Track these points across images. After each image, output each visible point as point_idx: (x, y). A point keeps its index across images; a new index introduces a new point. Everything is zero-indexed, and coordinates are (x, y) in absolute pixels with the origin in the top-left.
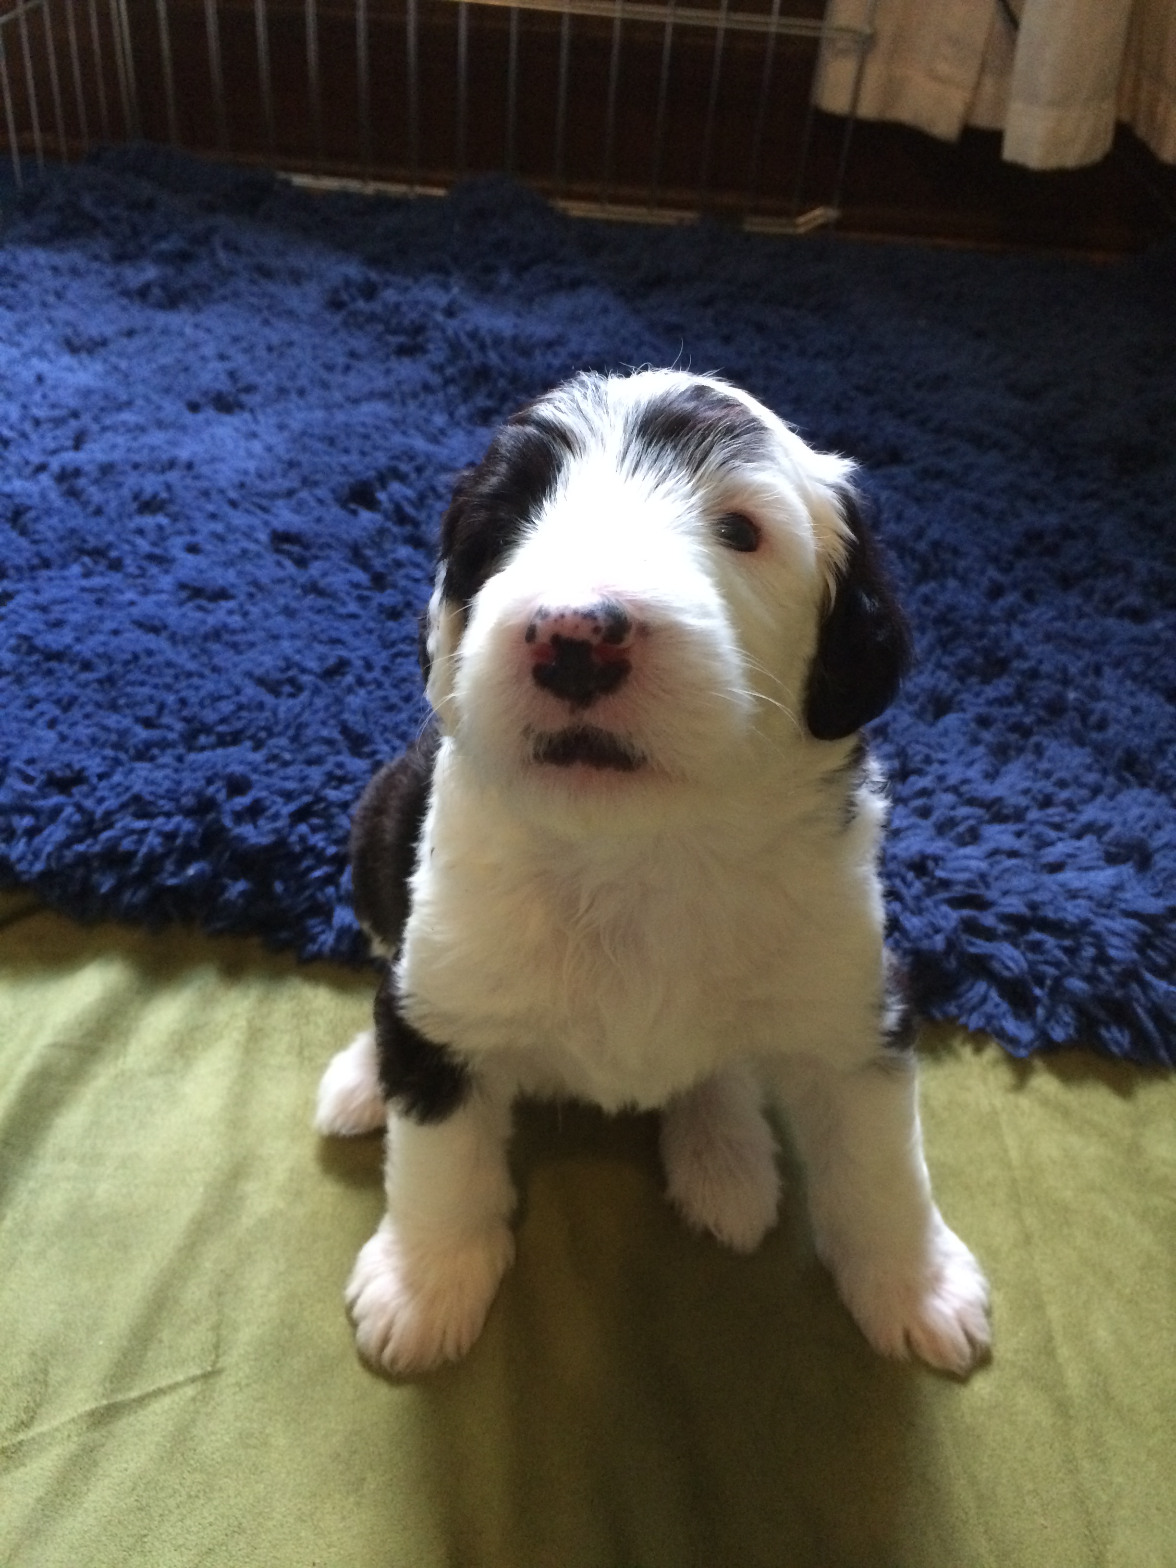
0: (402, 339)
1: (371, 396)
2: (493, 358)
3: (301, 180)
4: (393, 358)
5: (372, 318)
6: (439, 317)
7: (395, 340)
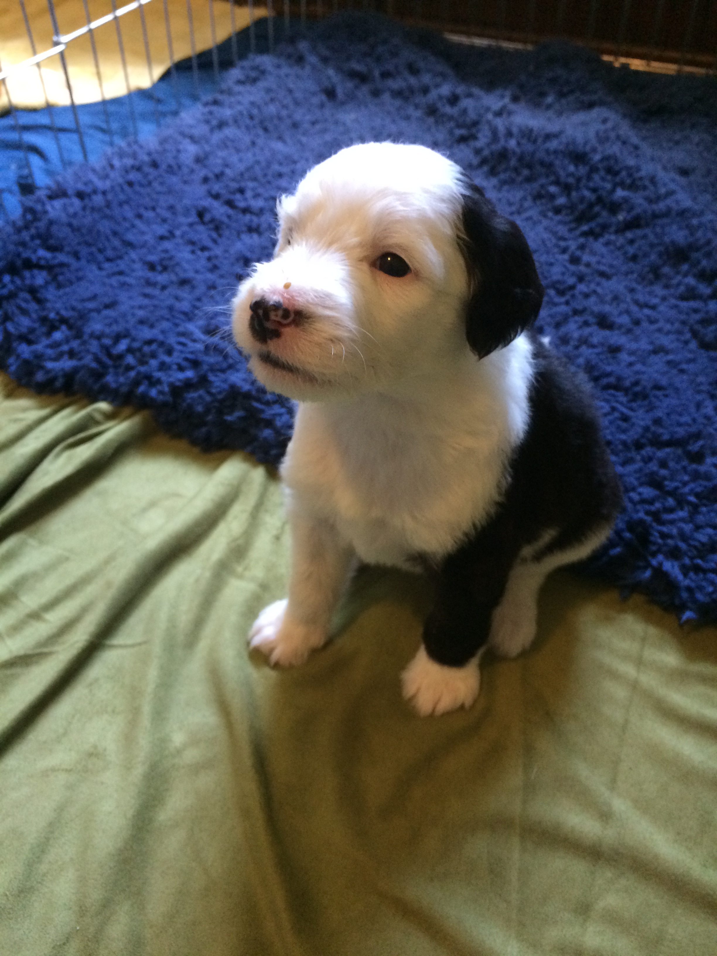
0: (463, 132)
2: (512, 143)
3: (456, 38)
4: (457, 145)
5: (451, 118)
6: (490, 116)
7: (459, 132)
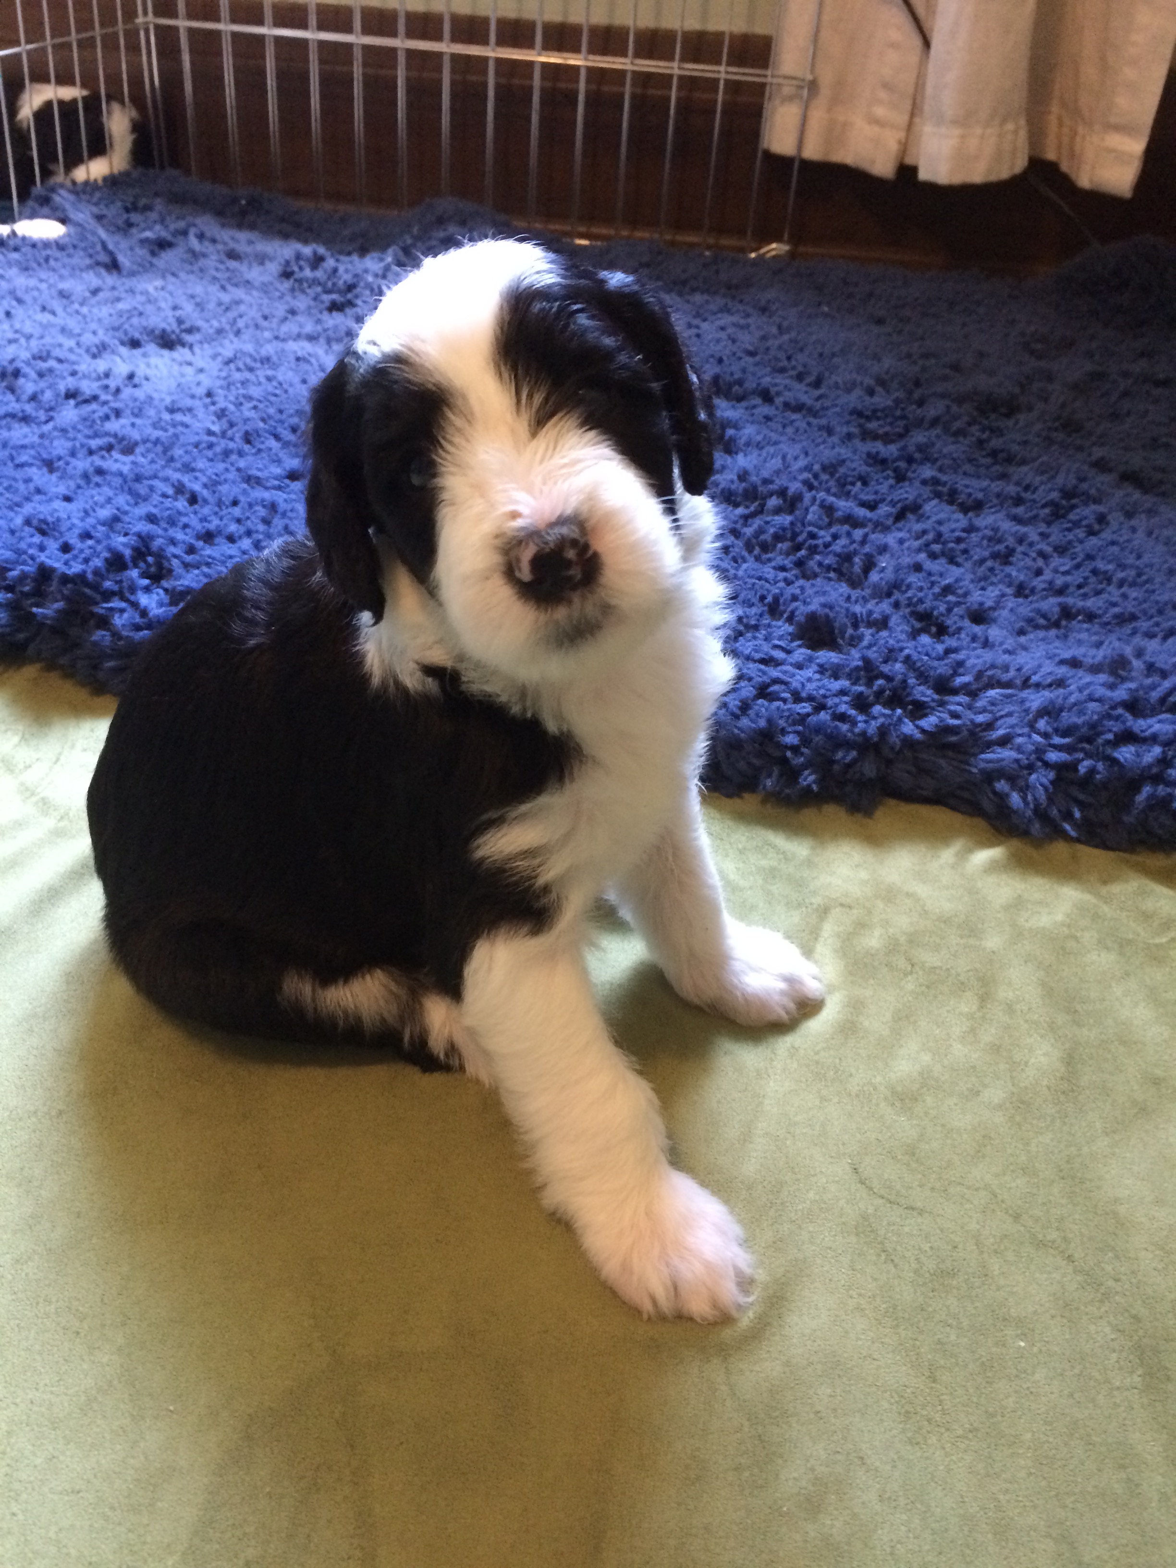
0: (335, 297)
1: (297, 337)
4: (325, 312)
5: (315, 282)
7: (327, 298)
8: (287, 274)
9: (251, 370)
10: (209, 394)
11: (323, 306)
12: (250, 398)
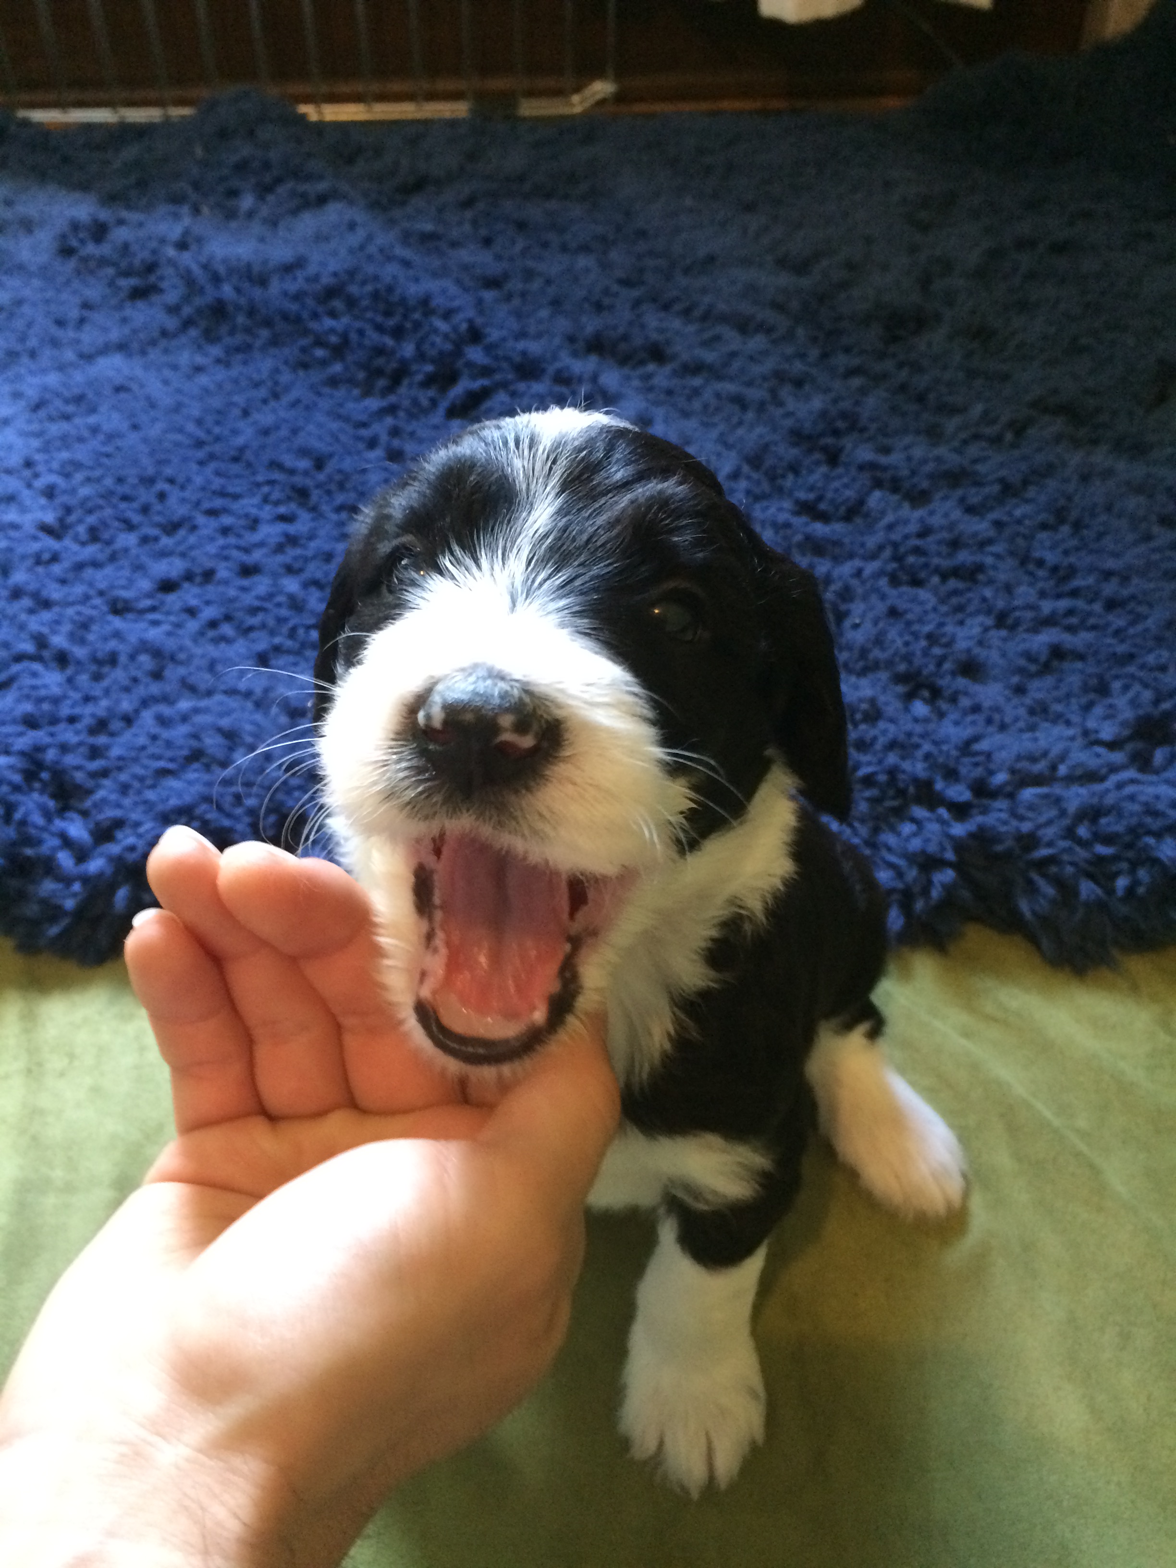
0: (133, 281)
1: (105, 350)
3: (39, 116)
4: (128, 304)
5: (103, 262)
6: (171, 252)
7: (126, 283)
8: (66, 252)
9: (67, 417)
10: (29, 464)
11: (122, 295)
12: (78, 465)
